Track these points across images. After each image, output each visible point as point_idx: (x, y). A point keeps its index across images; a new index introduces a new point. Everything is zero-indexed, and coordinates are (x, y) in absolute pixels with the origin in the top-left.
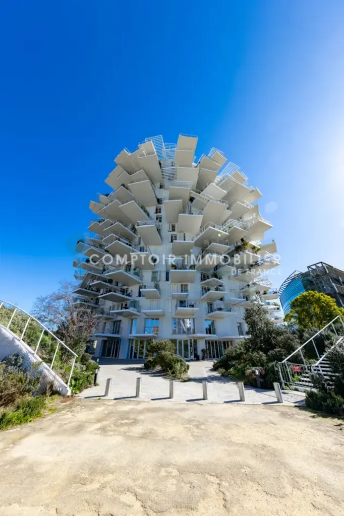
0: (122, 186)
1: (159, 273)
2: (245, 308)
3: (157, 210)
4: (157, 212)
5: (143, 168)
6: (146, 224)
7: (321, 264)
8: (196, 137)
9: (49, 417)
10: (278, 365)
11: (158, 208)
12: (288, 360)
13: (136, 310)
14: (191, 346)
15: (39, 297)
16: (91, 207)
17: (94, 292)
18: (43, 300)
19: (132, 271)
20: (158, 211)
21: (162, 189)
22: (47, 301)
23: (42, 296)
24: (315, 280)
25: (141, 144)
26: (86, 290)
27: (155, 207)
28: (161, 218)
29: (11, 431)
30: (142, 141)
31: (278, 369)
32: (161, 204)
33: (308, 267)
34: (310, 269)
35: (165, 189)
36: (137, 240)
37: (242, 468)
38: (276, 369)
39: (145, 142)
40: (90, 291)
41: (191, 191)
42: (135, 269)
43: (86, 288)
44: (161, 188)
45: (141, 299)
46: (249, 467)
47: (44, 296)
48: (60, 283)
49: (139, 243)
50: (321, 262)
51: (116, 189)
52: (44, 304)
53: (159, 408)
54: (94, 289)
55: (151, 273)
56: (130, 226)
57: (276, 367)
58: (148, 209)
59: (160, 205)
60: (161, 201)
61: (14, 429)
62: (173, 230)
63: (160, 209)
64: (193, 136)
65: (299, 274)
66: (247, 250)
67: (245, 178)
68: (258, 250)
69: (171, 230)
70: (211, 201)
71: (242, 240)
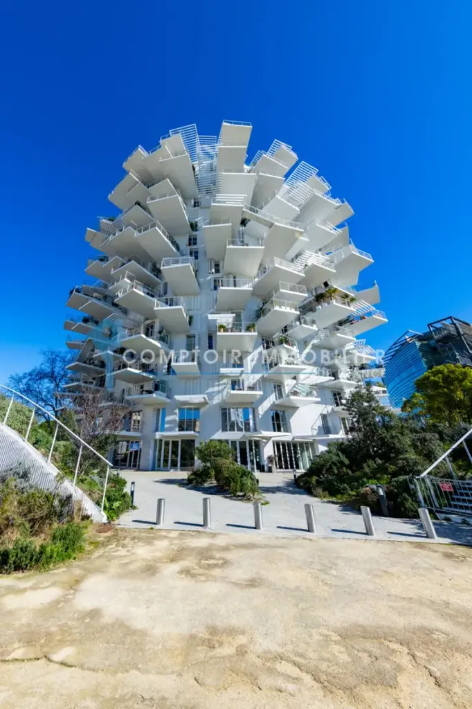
0: (137, 206)
1: (197, 339)
2: (332, 391)
3: (190, 240)
4: (190, 244)
5: (168, 176)
6: (177, 262)
7: (450, 320)
8: (249, 125)
9: (96, 554)
10: (415, 481)
11: (192, 238)
12: (429, 474)
13: (165, 394)
14: (251, 450)
15: (14, 375)
16: (88, 238)
17: (97, 368)
18: (19, 380)
19: (156, 334)
20: (192, 241)
21: (197, 208)
22: (24, 381)
23: (17, 375)
24: (440, 346)
25: (163, 138)
26: (84, 365)
27: (188, 235)
28: (196, 253)
29: (55, 571)
30: (165, 135)
31: (415, 486)
32: (196, 230)
33: (429, 325)
34: (432, 329)
35: (201, 208)
36: (161, 288)
37: (433, 633)
38: (412, 486)
39: (169, 136)
40: (92, 366)
41: (244, 209)
42: (160, 332)
43: (85, 362)
44: (195, 206)
45: (171, 377)
46: (443, 633)
47: (21, 374)
48: (44, 353)
49: (165, 293)
50: (451, 318)
51: (126, 209)
52: (21, 386)
53: (250, 544)
54: (96, 362)
55: (185, 337)
56: (150, 265)
57: (412, 484)
58: (176, 239)
59: (195, 233)
60: (196, 226)
61: (58, 568)
62: (217, 271)
63: (195, 239)
64: (244, 124)
65: (412, 337)
66: (334, 301)
67: (327, 187)
68: (353, 300)
69: (213, 271)
70: (276, 224)
71: (326, 284)
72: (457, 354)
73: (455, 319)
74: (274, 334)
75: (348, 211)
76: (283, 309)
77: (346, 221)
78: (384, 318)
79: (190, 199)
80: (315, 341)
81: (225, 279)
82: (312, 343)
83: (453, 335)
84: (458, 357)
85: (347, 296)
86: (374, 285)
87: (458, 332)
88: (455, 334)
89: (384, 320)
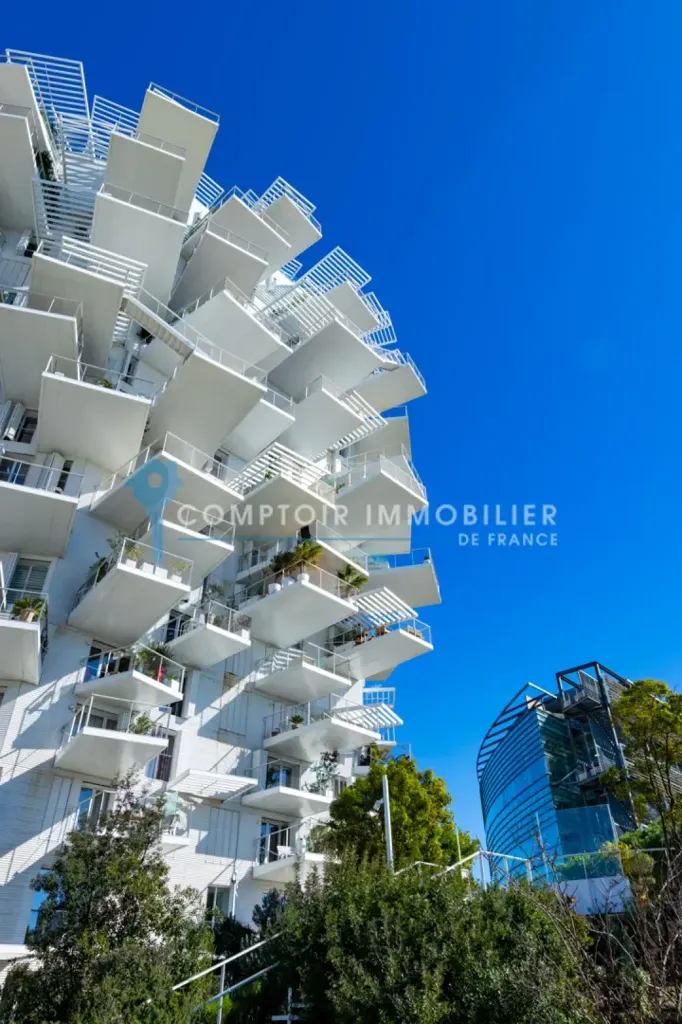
7: (593, 669)
8: (212, 118)
44: (27, 254)
50: (595, 664)
64: (200, 112)
65: (538, 699)
66: (306, 577)
67: (382, 320)
68: (359, 581)
69: (11, 432)
70: (198, 353)
71: (305, 532)
72: (597, 746)
73: (602, 668)
74: (133, 640)
75: (412, 384)
76: (147, 572)
77: (408, 403)
78: (427, 640)
79: (20, 232)
80: (258, 676)
81: (36, 466)
82: (247, 679)
83: (596, 704)
84: (597, 755)
85: (349, 570)
86: (427, 558)
87: (603, 698)
88: (599, 702)
89: (420, 641)
